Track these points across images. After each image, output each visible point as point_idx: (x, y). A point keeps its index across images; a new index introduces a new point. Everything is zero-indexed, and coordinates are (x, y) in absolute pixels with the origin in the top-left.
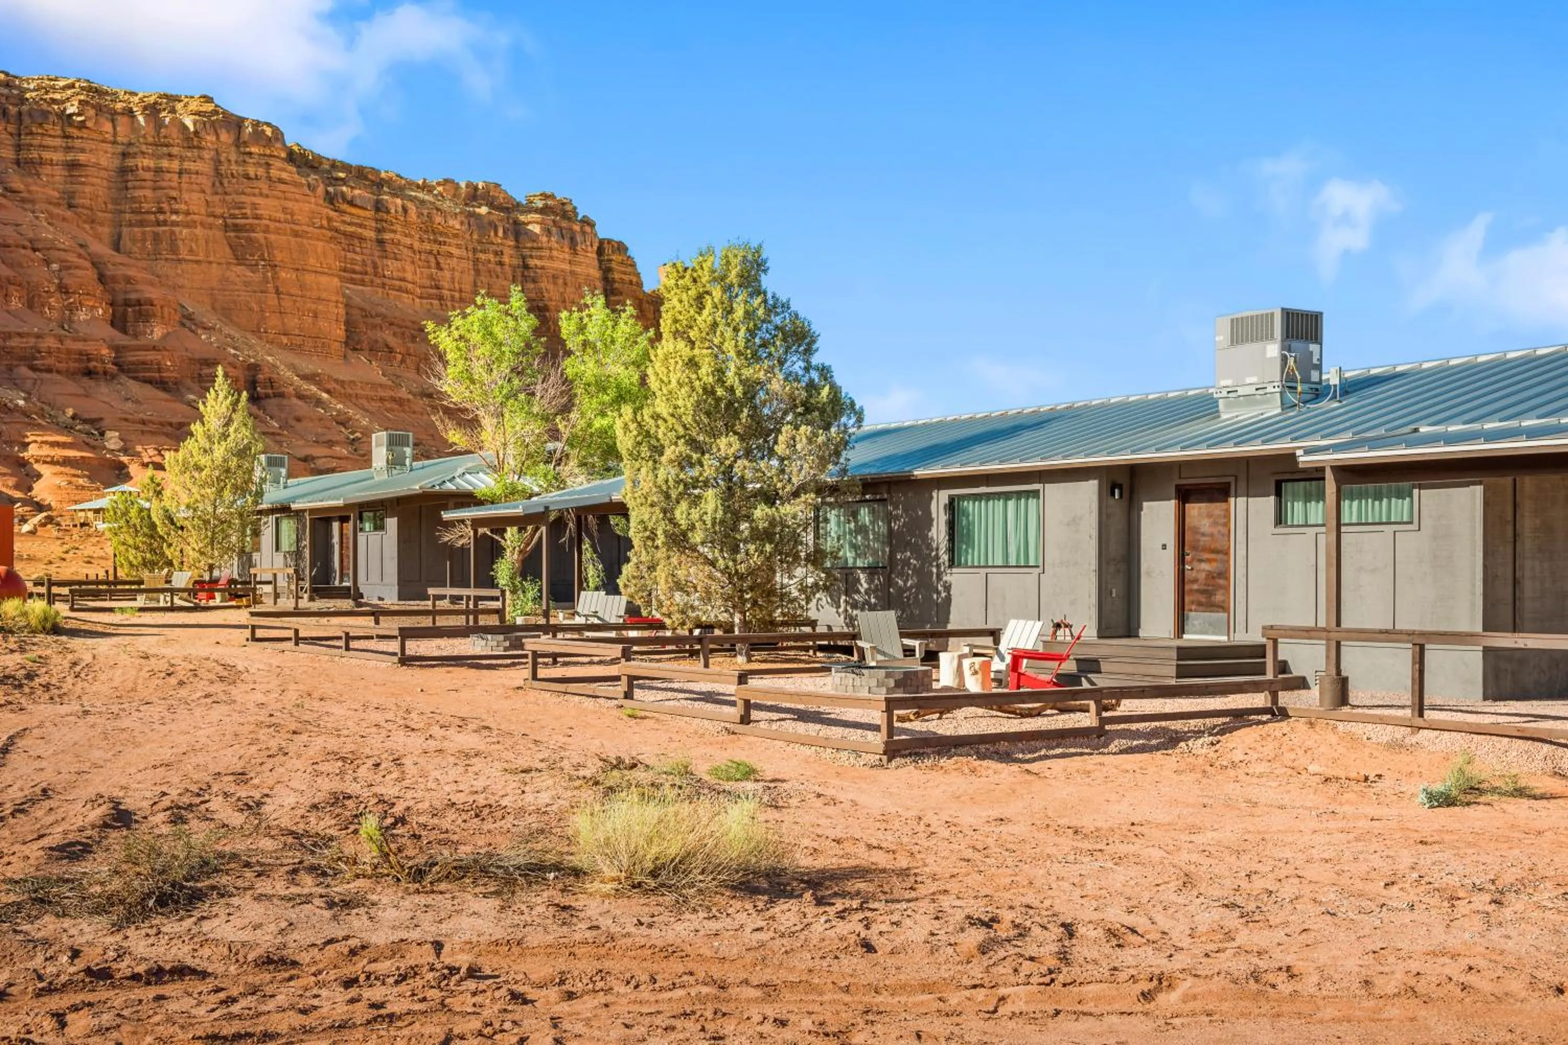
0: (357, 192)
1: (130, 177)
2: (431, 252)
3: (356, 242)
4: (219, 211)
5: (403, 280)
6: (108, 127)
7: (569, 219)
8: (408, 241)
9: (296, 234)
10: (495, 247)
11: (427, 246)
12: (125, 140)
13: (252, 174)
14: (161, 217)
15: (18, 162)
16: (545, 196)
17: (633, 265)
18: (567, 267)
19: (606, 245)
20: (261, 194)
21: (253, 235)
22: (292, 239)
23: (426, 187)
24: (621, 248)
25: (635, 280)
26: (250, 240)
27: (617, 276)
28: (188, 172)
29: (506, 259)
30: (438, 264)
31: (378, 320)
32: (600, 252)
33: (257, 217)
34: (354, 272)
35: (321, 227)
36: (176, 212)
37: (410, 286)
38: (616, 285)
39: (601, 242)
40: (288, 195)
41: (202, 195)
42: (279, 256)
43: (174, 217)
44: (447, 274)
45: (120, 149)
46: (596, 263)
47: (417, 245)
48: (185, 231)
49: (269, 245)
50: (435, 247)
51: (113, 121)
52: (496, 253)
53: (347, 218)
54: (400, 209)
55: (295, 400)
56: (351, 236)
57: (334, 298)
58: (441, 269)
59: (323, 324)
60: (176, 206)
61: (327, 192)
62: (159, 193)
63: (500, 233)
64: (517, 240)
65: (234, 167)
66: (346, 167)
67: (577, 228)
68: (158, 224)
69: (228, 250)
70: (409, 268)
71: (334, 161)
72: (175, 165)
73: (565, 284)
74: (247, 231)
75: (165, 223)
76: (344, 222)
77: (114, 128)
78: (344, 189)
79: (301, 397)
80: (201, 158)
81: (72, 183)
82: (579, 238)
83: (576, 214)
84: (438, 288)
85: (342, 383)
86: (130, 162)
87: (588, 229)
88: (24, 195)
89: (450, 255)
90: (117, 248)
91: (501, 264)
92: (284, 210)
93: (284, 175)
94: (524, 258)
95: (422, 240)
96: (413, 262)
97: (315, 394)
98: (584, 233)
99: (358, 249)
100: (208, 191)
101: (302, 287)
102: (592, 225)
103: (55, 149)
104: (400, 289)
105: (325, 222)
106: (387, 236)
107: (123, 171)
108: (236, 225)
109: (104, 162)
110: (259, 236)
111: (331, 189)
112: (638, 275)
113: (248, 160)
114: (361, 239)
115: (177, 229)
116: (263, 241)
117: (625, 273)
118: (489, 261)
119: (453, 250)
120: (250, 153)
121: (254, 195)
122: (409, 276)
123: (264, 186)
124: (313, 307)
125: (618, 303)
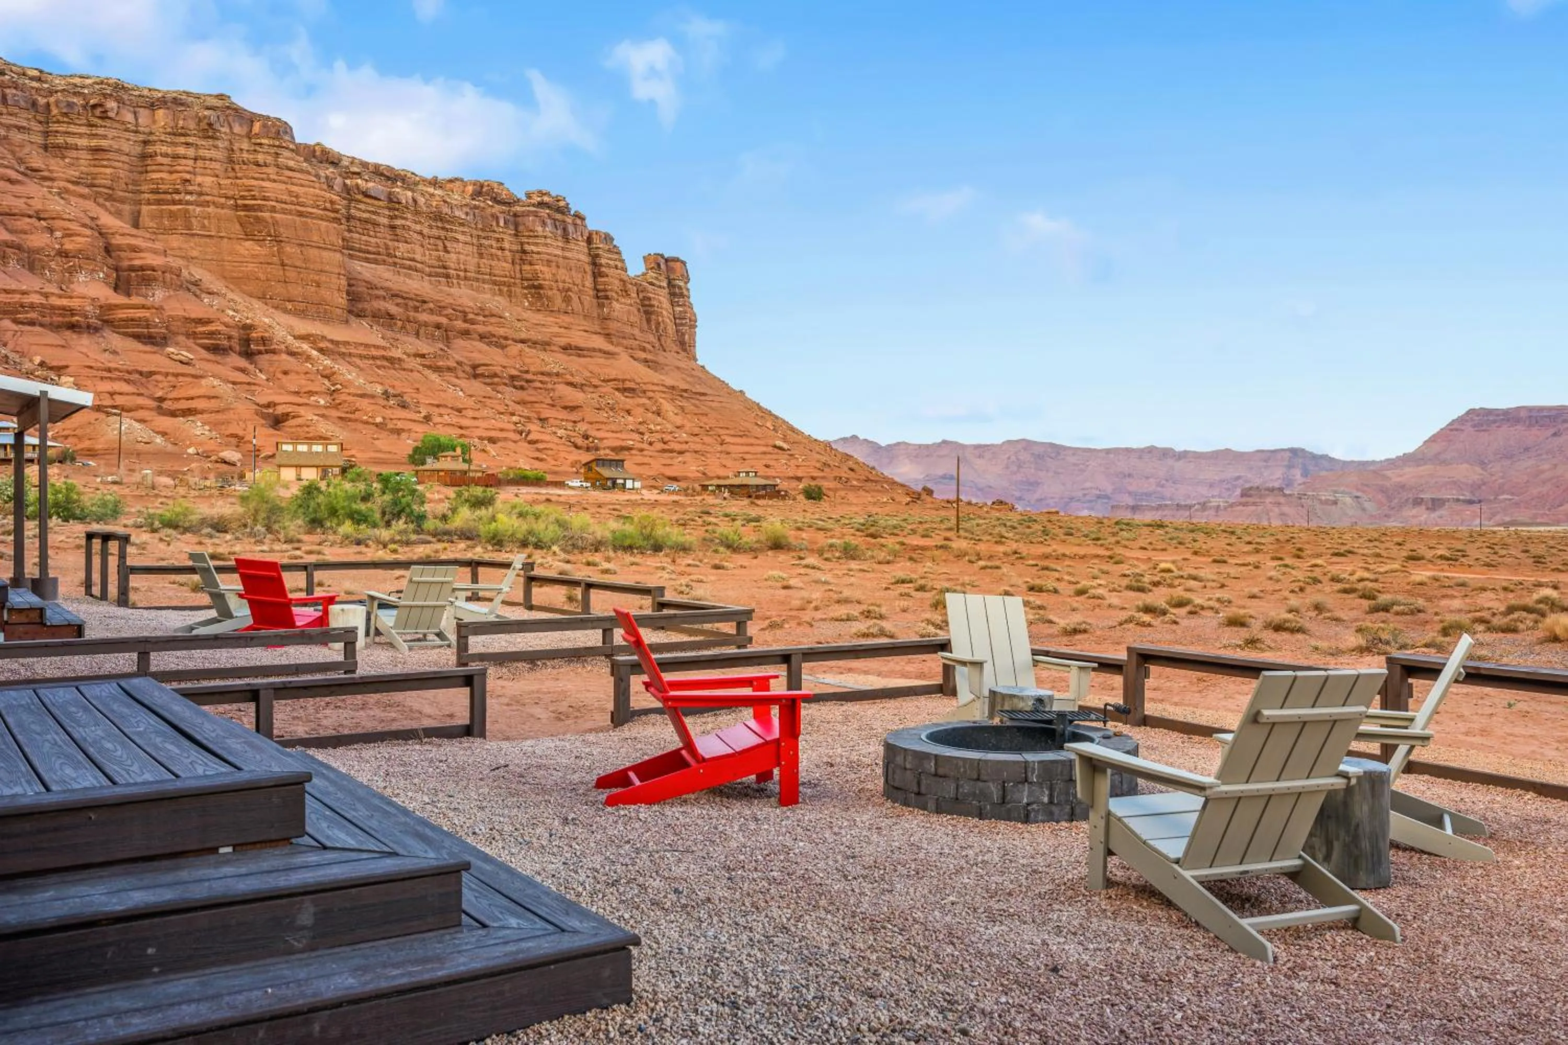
0: (371, 185)
1: (149, 162)
2: (439, 238)
3: (370, 226)
4: (230, 193)
5: (413, 260)
6: (129, 117)
7: (563, 213)
8: (418, 227)
9: (301, 214)
10: (497, 236)
11: (435, 232)
12: (146, 130)
13: (261, 162)
14: (177, 197)
15: (46, 148)
16: (541, 193)
17: (619, 253)
18: (559, 252)
19: (594, 236)
20: (269, 180)
21: (260, 214)
22: (297, 219)
23: (434, 183)
24: (608, 238)
25: (619, 265)
26: (257, 219)
27: (603, 261)
28: (203, 158)
29: (506, 245)
30: (445, 247)
31: (381, 293)
32: (589, 241)
33: (265, 199)
34: (369, 252)
35: (326, 209)
36: (190, 193)
37: (419, 265)
38: (603, 269)
39: (590, 234)
40: (294, 181)
41: (214, 179)
42: (285, 233)
43: (188, 197)
44: (453, 256)
45: (141, 137)
46: (586, 250)
47: (426, 231)
48: (198, 210)
49: (275, 223)
50: (442, 233)
51: (135, 113)
52: (498, 240)
53: (362, 206)
54: (410, 201)
55: (284, 356)
56: (366, 221)
57: (337, 271)
58: (448, 252)
59: (325, 293)
60: (190, 188)
61: (345, 184)
62: (175, 176)
63: (502, 224)
64: (516, 230)
65: (245, 155)
66: (365, 165)
67: (569, 220)
68: (174, 202)
69: (238, 227)
70: (418, 249)
71: (354, 158)
72: (191, 152)
73: (558, 267)
74: (255, 210)
75: (180, 202)
76: (359, 209)
77: (137, 119)
78: (359, 181)
79: (292, 354)
80: (216, 147)
81: (95, 166)
82: (571, 229)
83: (569, 210)
84: (445, 267)
85: (336, 343)
86: (150, 149)
87: (579, 221)
88: (46, 174)
89: (457, 240)
90: (136, 225)
91: (502, 249)
92: (290, 193)
93: (291, 163)
94: (522, 244)
95: (430, 227)
96: (422, 246)
97: (306, 351)
98: (575, 225)
99: (372, 233)
100: (222, 174)
101: (305, 260)
102: (583, 219)
103: (81, 135)
104: (410, 268)
105: (329, 206)
106: (398, 222)
107: (144, 156)
108: (245, 206)
109: (126, 147)
110: (266, 215)
111: (348, 182)
112: (623, 261)
113: (258, 148)
114: (376, 224)
115: (190, 207)
116: (270, 221)
117: (610, 259)
118: (491, 247)
119: (461, 237)
120: (260, 144)
121: (263, 180)
122: (418, 257)
123: (271, 170)
124: (317, 278)
125: (605, 284)
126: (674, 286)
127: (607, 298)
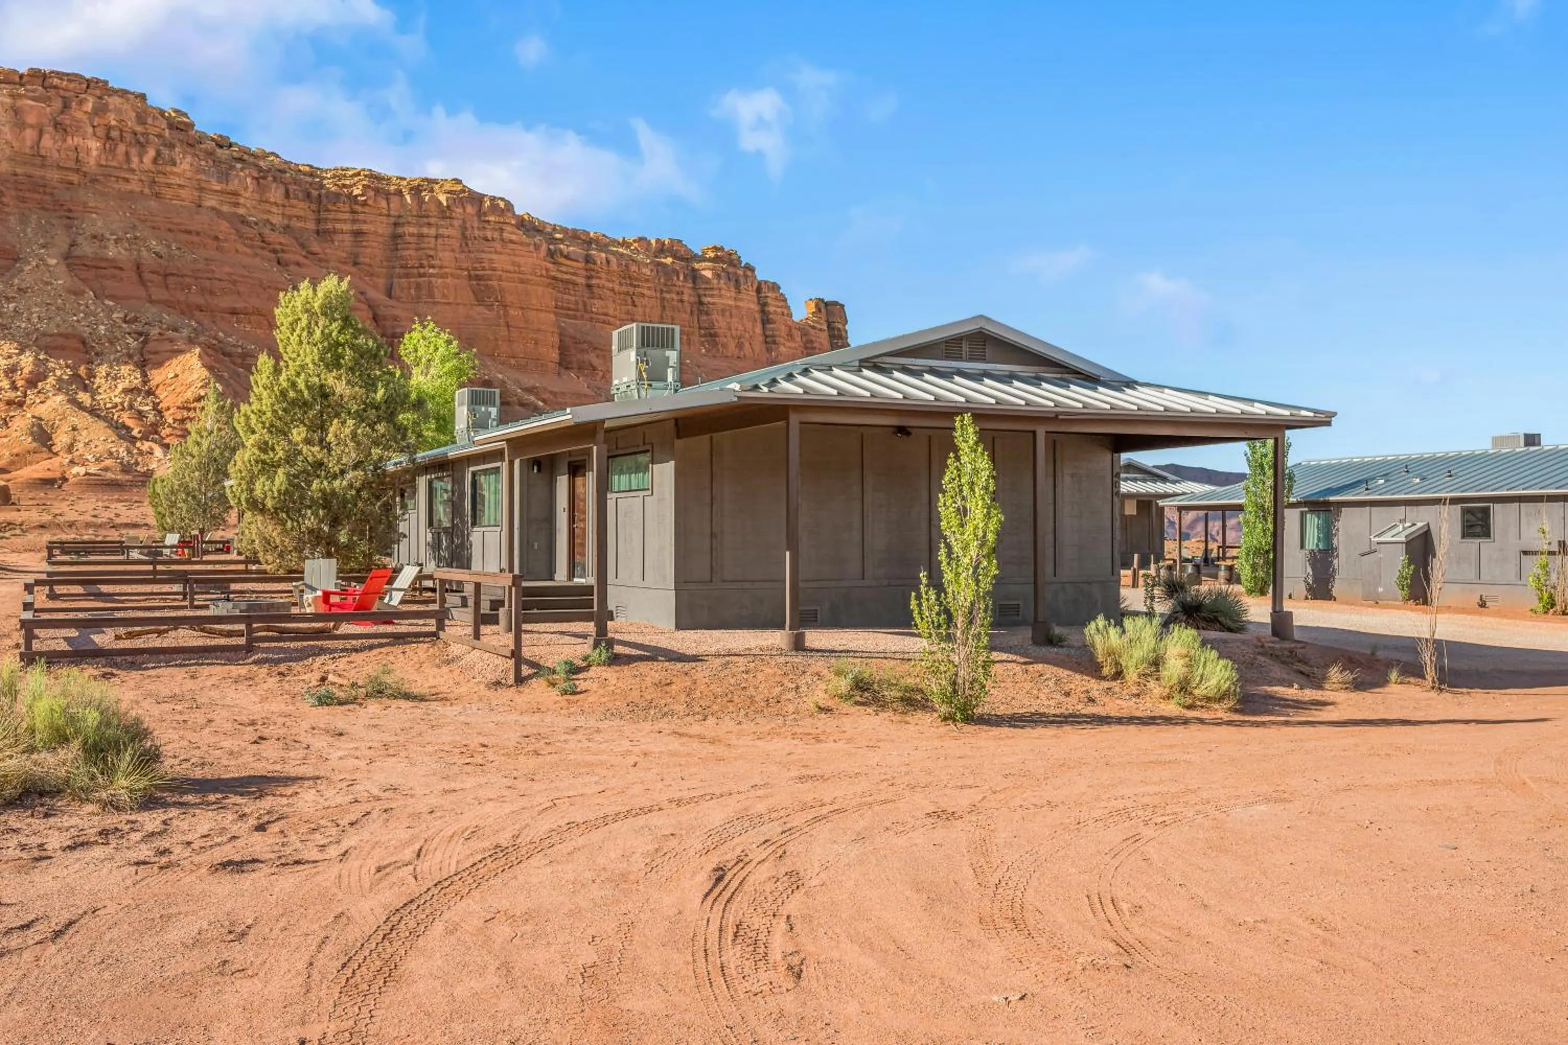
0: (571, 248)
1: (399, 241)
2: (628, 293)
3: (571, 287)
4: (465, 265)
5: (606, 314)
6: (383, 204)
7: (735, 266)
8: (610, 285)
9: (522, 281)
10: (677, 289)
11: (624, 289)
12: (396, 214)
13: (490, 238)
14: (422, 271)
15: (318, 232)
16: (715, 249)
17: (785, 300)
18: (731, 302)
19: (763, 286)
20: (496, 252)
21: (490, 282)
22: (519, 285)
23: (625, 244)
24: (775, 287)
25: (786, 312)
26: (487, 286)
27: (771, 309)
28: (443, 236)
29: (686, 297)
30: (633, 301)
31: (585, 346)
32: (759, 290)
33: (494, 269)
34: (569, 309)
35: (542, 276)
36: (433, 267)
37: (611, 319)
38: (771, 316)
39: (760, 283)
40: (517, 252)
41: (452, 254)
42: (509, 299)
43: (431, 271)
44: (640, 310)
45: (392, 220)
46: (755, 299)
47: (617, 288)
48: (440, 281)
49: (502, 290)
50: (631, 290)
51: (387, 200)
52: (678, 293)
53: (564, 269)
54: (604, 261)
55: (517, 408)
56: (568, 282)
57: (552, 330)
58: (635, 306)
59: (543, 350)
60: (433, 262)
61: (549, 249)
62: (420, 253)
63: (681, 278)
64: (694, 282)
65: (476, 232)
66: (564, 230)
67: (741, 272)
68: (420, 275)
69: (471, 294)
70: (611, 305)
71: (555, 225)
72: (433, 231)
73: (731, 315)
74: (485, 280)
75: (424, 275)
76: (562, 272)
77: (388, 204)
78: (562, 246)
79: (522, 405)
80: (452, 225)
81: (357, 247)
82: (742, 280)
83: (740, 262)
85: (554, 394)
86: (400, 230)
87: (749, 273)
88: (322, 256)
89: (643, 295)
90: (390, 296)
91: (682, 301)
92: (514, 264)
93: (514, 237)
94: (699, 296)
95: (621, 284)
96: (614, 301)
97: (532, 403)
98: (746, 276)
99: (572, 292)
100: (457, 250)
101: (526, 322)
102: (752, 270)
103: (345, 221)
104: (604, 322)
105: (544, 272)
106: (594, 282)
107: (395, 237)
108: (477, 276)
109: (380, 231)
110: (494, 283)
111: (552, 247)
112: (788, 308)
113: (486, 225)
114: (575, 284)
115: (433, 279)
116: (497, 287)
117: (779, 307)
118: (673, 299)
119: (646, 292)
120: (488, 222)
121: (491, 252)
122: (611, 312)
123: (498, 246)
124: (535, 336)
125: (773, 330)
126: (833, 329)
127: (775, 342)
